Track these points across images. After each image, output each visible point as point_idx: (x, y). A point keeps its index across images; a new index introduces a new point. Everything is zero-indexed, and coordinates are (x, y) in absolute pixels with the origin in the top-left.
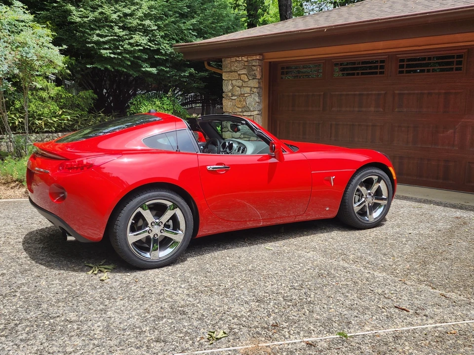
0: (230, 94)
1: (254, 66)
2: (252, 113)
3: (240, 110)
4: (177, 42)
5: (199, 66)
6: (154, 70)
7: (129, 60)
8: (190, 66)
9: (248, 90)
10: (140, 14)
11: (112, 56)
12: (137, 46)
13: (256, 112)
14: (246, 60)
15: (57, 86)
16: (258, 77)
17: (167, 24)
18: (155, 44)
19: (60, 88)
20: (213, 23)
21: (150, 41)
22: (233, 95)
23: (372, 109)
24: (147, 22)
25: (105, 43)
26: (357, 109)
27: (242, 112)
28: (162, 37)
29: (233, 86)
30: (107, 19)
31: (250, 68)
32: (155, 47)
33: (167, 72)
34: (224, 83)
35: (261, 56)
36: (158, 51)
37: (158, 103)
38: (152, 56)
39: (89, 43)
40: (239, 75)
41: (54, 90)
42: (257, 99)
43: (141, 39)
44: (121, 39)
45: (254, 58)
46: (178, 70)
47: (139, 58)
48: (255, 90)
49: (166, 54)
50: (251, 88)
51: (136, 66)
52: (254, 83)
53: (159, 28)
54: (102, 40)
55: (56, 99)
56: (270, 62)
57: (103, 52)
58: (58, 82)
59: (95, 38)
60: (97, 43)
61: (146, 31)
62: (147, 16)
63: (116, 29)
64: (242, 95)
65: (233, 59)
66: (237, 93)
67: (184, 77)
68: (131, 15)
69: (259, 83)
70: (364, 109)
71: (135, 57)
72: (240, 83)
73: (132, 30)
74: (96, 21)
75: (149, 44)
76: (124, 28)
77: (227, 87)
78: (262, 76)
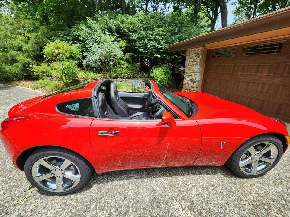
0: (188, 65)
1: (199, 52)
2: (196, 73)
3: (191, 72)
4: (170, 44)
5: (179, 54)
6: (159, 56)
7: (150, 52)
8: (175, 54)
9: (195, 63)
10: (155, 34)
11: (143, 51)
12: (153, 46)
13: (198, 73)
14: (196, 49)
16: (201, 57)
17: (166, 37)
18: (160, 46)
19: (127, 64)
20: (187, 36)
21: (158, 44)
22: (189, 65)
24: (158, 37)
25: (142, 46)
27: (192, 73)
28: (163, 42)
29: (190, 62)
30: (143, 37)
31: (197, 53)
32: (160, 47)
33: (165, 57)
34: (186, 60)
35: (204, 47)
36: (161, 49)
37: (160, 69)
38: (159, 50)
39: (136, 47)
40: (193, 56)
42: (199, 67)
43: (155, 44)
44: (147, 44)
45: (200, 48)
46: (169, 56)
47: (154, 51)
48: (198, 63)
49: (164, 50)
50: (197, 62)
51: (152, 55)
52: (198, 60)
53: (163, 39)
54: (140, 45)
55: (127, 67)
56: (208, 50)
57: (140, 50)
58: (127, 62)
59: (138, 45)
60: (139, 47)
61: (157, 40)
62: (158, 34)
63: (146, 41)
64: (193, 65)
65: (191, 50)
66: (191, 65)
67: (172, 58)
68: (152, 35)
69: (201, 60)
71: (152, 51)
72: (192, 60)
73: (152, 40)
74: (139, 38)
75: (158, 45)
76: (148, 40)
77: (187, 62)
78: (203, 56)
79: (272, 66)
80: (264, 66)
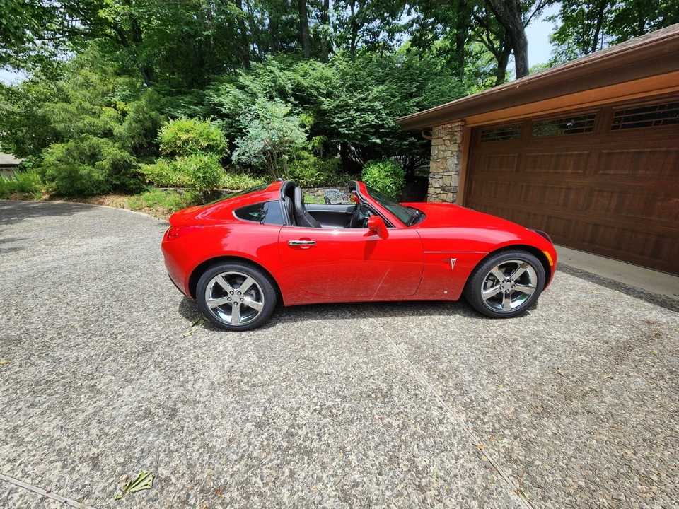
0: (436, 158)
1: (456, 132)
2: (451, 174)
3: (442, 171)
4: (401, 116)
5: (418, 137)
6: (378, 141)
7: (360, 134)
8: (411, 136)
9: (449, 153)
10: (370, 97)
11: (347, 132)
12: (366, 123)
13: (454, 173)
14: (450, 127)
15: (315, 156)
16: (459, 141)
17: (393, 103)
18: (381, 121)
19: (316, 158)
21: (376, 118)
22: (438, 158)
23: (570, 171)
24: (376, 103)
25: (343, 123)
26: (551, 171)
27: (443, 172)
28: (387, 114)
29: (438, 151)
30: (347, 104)
31: (452, 134)
32: (380, 123)
33: (390, 142)
34: (433, 148)
35: (464, 123)
36: (382, 126)
37: (381, 166)
38: (377, 130)
39: (333, 124)
40: (444, 140)
41: (313, 159)
42: (456, 161)
43: (370, 118)
44: (354, 119)
45: (457, 124)
46: (399, 140)
47: (368, 132)
48: (455, 153)
49: (389, 128)
50: (452, 151)
51: (365, 139)
52: (454, 147)
53: (385, 107)
54: (340, 121)
55: (315, 164)
56: (472, 127)
57: (340, 129)
58: (316, 154)
59: (336, 120)
60: (338, 123)
61: (374, 110)
62: (376, 98)
63: (352, 112)
64: (445, 158)
65: (441, 127)
66: (440, 157)
67: (405, 145)
68: (364, 100)
69: (459, 147)
70: (560, 171)
71: (364, 132)
72: (443, 148)
73: (363, 111)
74: (338, 106)
75: (376, 120)
76: (356, 111)
77: (434, 151)
78: (462, 141)
79: (580, 155)
80: (567, 155)
